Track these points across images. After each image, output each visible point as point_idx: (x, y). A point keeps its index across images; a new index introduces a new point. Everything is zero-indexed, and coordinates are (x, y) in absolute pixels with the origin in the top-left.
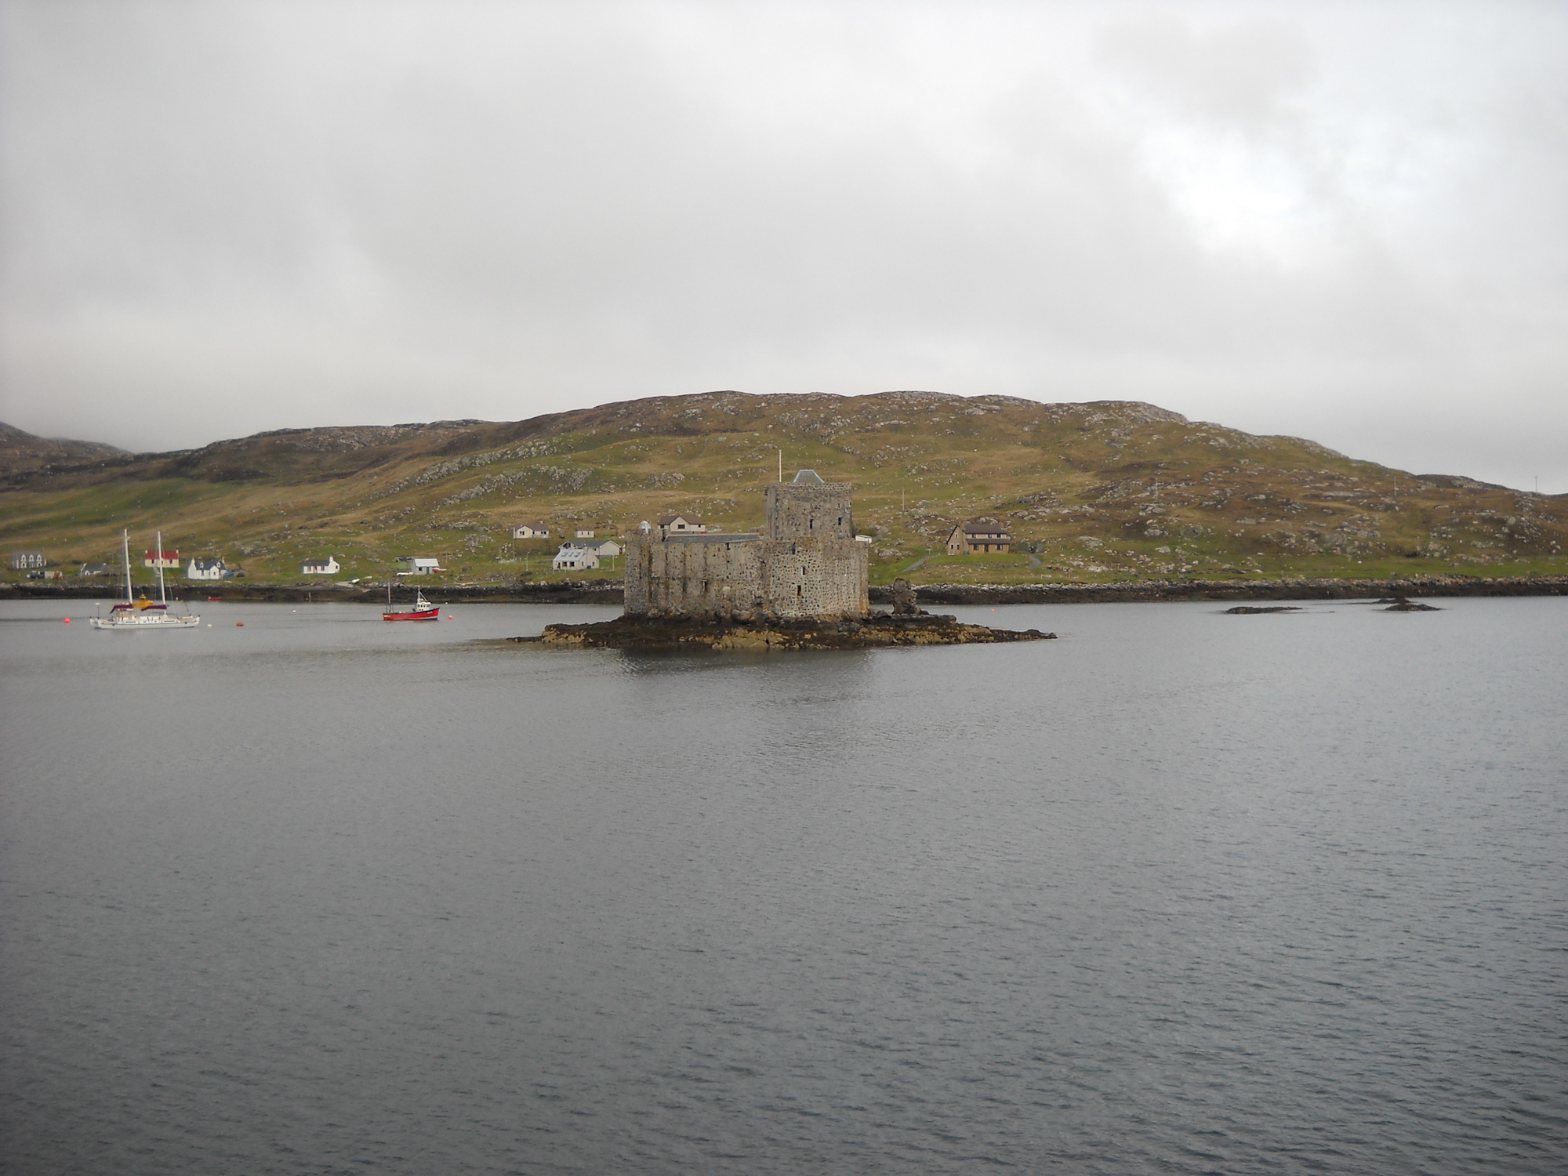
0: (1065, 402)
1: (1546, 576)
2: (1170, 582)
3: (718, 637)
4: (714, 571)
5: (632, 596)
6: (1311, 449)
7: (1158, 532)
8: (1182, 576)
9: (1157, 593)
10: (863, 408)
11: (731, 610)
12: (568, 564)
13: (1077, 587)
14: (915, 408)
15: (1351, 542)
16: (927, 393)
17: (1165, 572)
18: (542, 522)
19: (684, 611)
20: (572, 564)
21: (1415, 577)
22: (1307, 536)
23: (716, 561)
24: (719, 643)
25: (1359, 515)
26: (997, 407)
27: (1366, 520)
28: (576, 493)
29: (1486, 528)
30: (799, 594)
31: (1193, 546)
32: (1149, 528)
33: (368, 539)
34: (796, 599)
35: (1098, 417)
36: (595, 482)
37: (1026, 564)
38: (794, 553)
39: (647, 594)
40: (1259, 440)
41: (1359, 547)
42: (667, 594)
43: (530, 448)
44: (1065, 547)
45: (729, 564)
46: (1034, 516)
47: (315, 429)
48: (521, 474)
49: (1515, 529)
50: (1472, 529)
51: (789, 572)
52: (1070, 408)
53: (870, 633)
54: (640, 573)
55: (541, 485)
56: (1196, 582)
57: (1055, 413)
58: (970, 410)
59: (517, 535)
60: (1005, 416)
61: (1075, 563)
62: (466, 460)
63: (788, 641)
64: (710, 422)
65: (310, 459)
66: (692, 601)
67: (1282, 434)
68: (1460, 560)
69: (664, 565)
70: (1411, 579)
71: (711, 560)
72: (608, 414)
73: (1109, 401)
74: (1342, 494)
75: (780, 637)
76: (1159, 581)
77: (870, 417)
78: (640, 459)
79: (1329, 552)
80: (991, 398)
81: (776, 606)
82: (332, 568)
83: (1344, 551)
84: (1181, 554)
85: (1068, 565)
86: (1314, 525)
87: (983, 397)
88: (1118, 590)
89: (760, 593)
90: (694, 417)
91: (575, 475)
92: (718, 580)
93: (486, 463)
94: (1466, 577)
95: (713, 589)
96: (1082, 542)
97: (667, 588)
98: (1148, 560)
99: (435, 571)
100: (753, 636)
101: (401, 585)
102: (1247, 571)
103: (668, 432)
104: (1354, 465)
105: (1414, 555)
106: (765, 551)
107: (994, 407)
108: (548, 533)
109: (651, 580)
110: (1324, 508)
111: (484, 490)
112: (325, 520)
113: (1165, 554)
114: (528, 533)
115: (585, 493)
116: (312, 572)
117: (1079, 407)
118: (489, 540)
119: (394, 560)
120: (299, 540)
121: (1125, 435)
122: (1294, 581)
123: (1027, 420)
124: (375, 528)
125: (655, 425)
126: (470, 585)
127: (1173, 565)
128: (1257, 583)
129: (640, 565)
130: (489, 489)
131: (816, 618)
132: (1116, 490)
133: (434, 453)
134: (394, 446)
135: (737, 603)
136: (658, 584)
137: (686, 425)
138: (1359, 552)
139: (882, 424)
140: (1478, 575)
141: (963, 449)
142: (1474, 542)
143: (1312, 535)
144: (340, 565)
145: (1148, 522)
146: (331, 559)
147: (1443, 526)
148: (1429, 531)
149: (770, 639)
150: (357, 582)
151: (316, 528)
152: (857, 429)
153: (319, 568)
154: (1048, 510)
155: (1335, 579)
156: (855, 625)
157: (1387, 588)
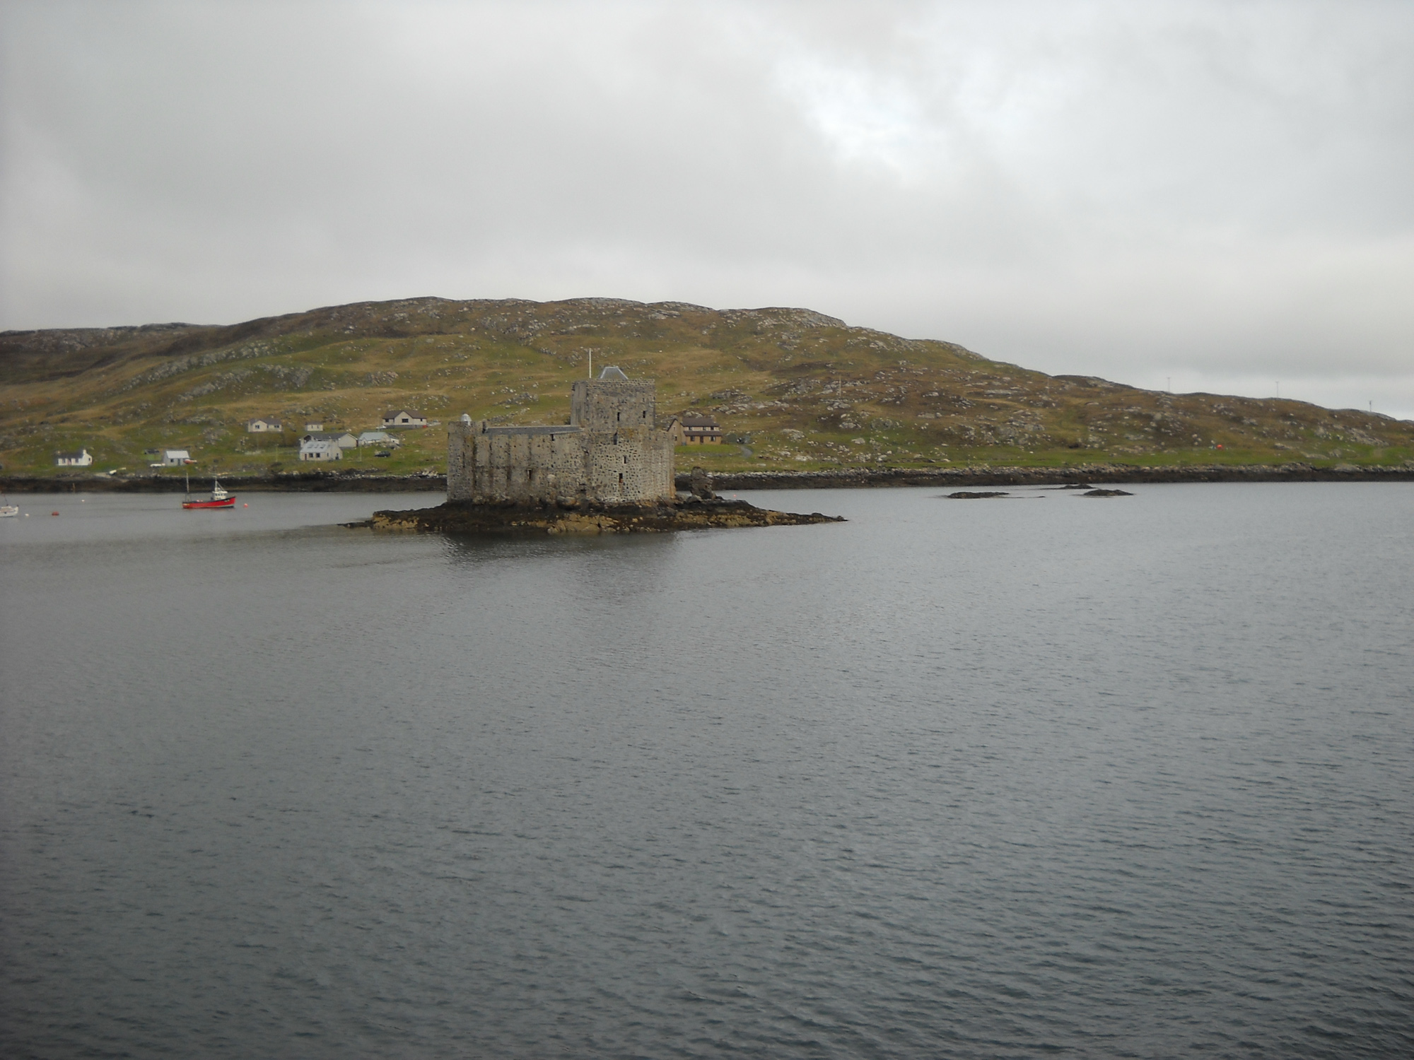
0: (737, 308)
1: (1195, 465)
2: (870, 470)
3: (552, 520)
4: (539, 460)
5: (455, 484)
6: (959, 351)
7: (852, 425)
8: (880, 465)
9: (862, 480)
10: (557, 313)
11: (556, 497)
12: (314, 455)
13: (791, 475)
14: (604, 313)
15: (1022, 434)
16: (612, 300)
17: (864, 461)
18: (273, 417)
19: (509, 498)
20: (318, 455)
21: (1083, 466)
22: (984, 430)
23: (540, 450)
24: (554, 527)
25: (1022, 411)
26: (677, 313)
27: (1029, 415)
28: (299, 390)
29: (1136, 423)
30: (620, 482)
31: (884, 437)
32: (844, 421)
33: (109, 433)
34: (618, 486)
35: (768, 322)
36: (317, 380)
37: (739, 454)
38: (615, 444)
39: (471, 482)
40: (913, 344)
41: (1029, 439)
42: (491, 482)
43: (252, 348)
44: (771, 439)
45: (553, 454)
46: (734, 411)
47: (39, 331)
48: (249, 372)
49: (1162, 424)
50: (1124, 423)
51: (611, 461)
52: (742, 314)
53: (687, 517)
54: (464, 463)
55: (267, 382)
56: (893, 470)
57: (730, 318)
58: (653, 315)
59: (252, 428)
60: (685, 320)
61: (783, 453)
62: (194, 360)
63: (618, 525)
64: (418, 325)
65: (36, 359)
66: (516, 488)
67: (931, 338)
68: (1117, 450)
69: (488, 455)
70: (1080, 467)
71: (535, 450)
72: (321, 317)
73: (776, 308)
74: (1002, 392)
75: (611, 521)
76: (860, 469)
77: (564, 321)
78: (356, 359)
79: (1004, 443)
80: (669, 304)
81: (599, 492)
82: (85, 460)
83: (1016, 442)
84: (875, 444)
85: (777, 455)
86: (986, 419)
87: (661, 304)
88: (826, 477)
89: (584, 480)
90: (403, 321)
91: (298, 374)
92: (542, 469)
93: (213, 362)
94: (1127, 466)
95: (538, 477)
96: (786, 434)
97: (491, 476)
98: (846, 450)
99: (187, 463)
100: (586, 521)
101: (159, 475)
102: (936, 460)
103: (379, 334)
104: (998, 366)
105: (1076, 446)
106: (588, 442)
107: (674, 312)
108: (280, 426)
109: (475, 469)
110: (990, 405)
111: (214, 387)
112: (65, 415)
113: (861, 445)
114: (263, 427)
115: (308, 390)
116: (66, 464)
117: (751, 313)
118: (227, 434)
119: (143, 452)
120: (46, 434)
121: (794, 338)
122: (980, 469)
123: (705, 325)
124: (115, 423)
125: (367, 327)
126: (225, 475)
127: (870, 455)
128: (948, 470)
129: (464, 455)
130: (219, 386)
131: (637, 504)
132: (799, 387)
133: (159, 353)
134: (114, 347)
135: (562, 489)
136: (482, 473)
137: (396, 328)
138: (1029, 444)
139: (575, 327)
140: (1137, 464)
141: (651, 351)
142: (1127, 435)
143: (989, 428)
144: (93, 456)
145: (842, 416)
146: (85, 452)
147: (1099, 420)
148: (1087, 425)
149: (602, 523)
150: (114, 474)
151: (56, 423)
152: (553, 332)
153: (73, 460)
154: (746, 405)
155: (1016, 468)
156: (670, 510)
157: (1061, 475)
